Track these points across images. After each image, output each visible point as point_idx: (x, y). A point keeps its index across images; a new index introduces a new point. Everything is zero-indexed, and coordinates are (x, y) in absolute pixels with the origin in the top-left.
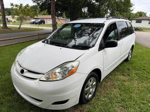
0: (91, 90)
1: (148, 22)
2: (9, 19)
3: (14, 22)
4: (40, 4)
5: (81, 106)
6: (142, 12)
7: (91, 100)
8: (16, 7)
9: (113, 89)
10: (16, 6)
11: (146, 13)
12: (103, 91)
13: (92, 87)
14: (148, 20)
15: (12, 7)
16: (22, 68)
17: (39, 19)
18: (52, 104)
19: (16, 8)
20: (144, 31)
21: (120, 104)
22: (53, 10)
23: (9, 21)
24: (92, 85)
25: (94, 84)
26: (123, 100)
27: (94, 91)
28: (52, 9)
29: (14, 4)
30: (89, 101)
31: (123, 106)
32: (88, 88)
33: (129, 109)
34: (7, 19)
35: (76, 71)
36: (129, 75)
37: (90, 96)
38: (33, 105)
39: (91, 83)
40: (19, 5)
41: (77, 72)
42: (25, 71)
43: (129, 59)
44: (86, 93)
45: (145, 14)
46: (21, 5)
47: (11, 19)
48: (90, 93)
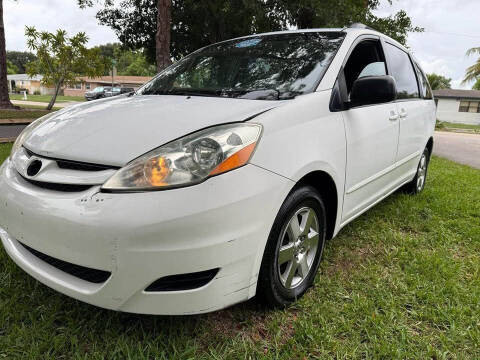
0: (301, 256)
1: (457, 104)
2: (19, 84)
3: (35, 94)
4: (123, 29)
5: (263, 317)
6: (438, 75)
7: (300, 296)
8: (43, 39)
9: (380, 267)
10: (45, 36)
11: (450, 80)
12: (343, 273)
13: (303, 248)
14: (458, 98)
15: (32, 38)
16: (34, 158)
17: (115, 85)
18: (147, 290)
19: (45, 42)
20: (447, 131)
21: (414, 312)
22: (162, 37)
23: (19, 91)
24: (303, 237)
25: (310, 236)
26: (421, 300)
27: (310, 263)
28: (161, 33)
29: (39, 30)
30: (293, 299)
31: (424, 319)
32: (291, 245)
33: (453, 327)
34: (13, 83)
35: (251, 156)
36: (428, 231)
37: (297, 281)
38: (65, 298)
39: (302, 229)
40: (55, 34)
41: (252, 161)
42: (45, 163)
43: (420, 188)
44: (282, 261)
45: (446, 83)
46: (61, 34)
47: (27, 85)
48: (297, 272)
